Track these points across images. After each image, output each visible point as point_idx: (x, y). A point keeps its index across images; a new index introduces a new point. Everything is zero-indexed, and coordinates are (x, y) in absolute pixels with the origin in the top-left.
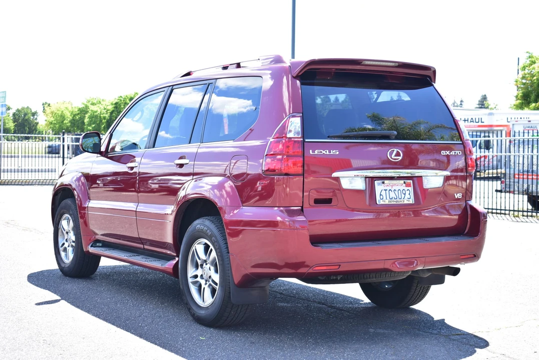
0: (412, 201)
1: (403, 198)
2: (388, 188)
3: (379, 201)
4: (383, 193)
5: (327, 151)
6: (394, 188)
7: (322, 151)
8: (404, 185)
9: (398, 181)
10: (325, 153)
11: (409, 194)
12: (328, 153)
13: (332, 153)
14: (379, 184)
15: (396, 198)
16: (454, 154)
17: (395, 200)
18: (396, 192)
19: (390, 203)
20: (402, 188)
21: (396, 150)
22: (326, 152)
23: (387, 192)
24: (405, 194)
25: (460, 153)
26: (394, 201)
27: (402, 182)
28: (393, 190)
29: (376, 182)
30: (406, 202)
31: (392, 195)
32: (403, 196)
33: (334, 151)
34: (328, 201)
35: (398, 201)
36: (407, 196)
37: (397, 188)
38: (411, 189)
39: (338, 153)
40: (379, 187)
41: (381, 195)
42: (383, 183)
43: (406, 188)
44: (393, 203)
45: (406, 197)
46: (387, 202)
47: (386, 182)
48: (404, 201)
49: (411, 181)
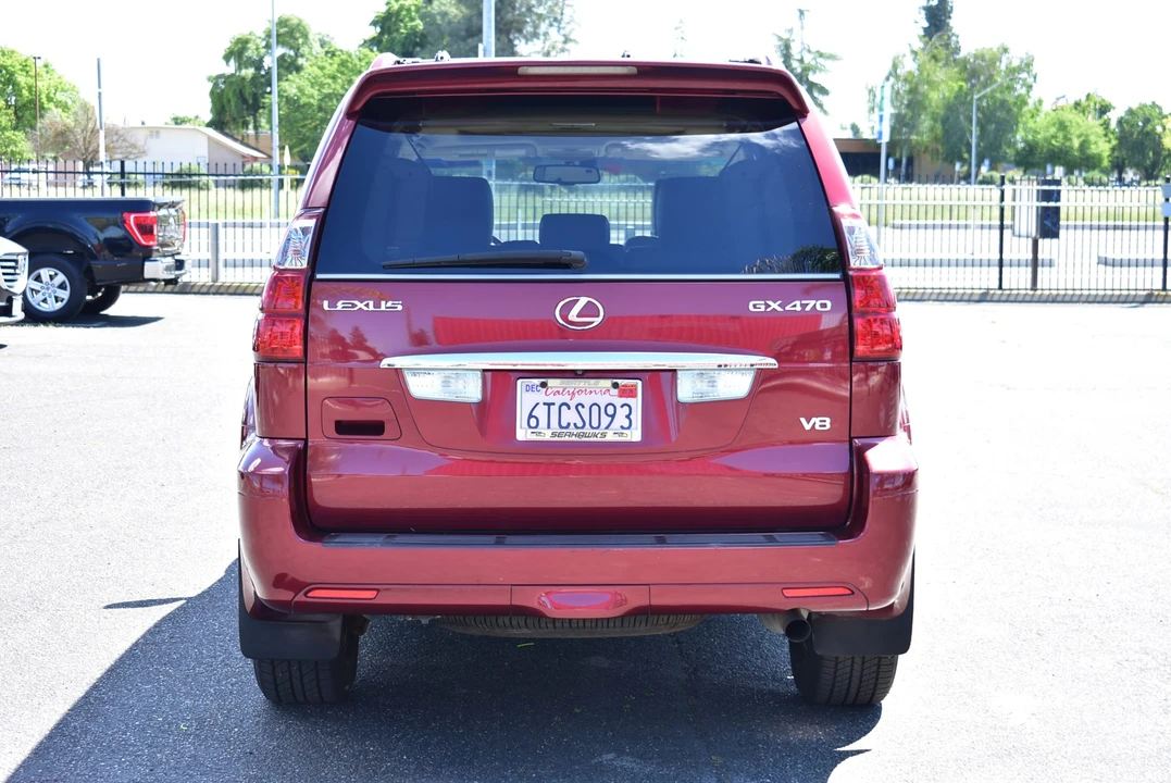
0: (635, 435)
1: (604, 425)
2: (558, 400)
3: (523, 434)
4: (541, 412)
5: (371, 303)
6: (578, 399)
7: (356, 302)
8: (615, 392)
9: (593, 381)
10: (365, 309)
11: (628, 417)
12: (371, 308)
13: (383, 308)
14: (529, 389)
15: (580, 424)
16: (798, 308)
17: (576, 431)
18: (585, 412)
19: (556, 439)
20: (603, 400)
21: (583, 301)
22: (367, 305)
23: (554, 409)
24: (613, 416)
25: (824, 305)
26: (571, 434)
27: (607, 383)
28: (573, 404)
29: (519, 382)
30: (610, 437)
31: (570, 416)
32: (605, 420)
33: (389, 304)
34: (374, 429)
35: (584, 435)
36: (621, 420)
37: (587, 400)
38: (637, 403)
39: (400, 308)
40: (527, 397)
41: (531, 416)
42: (544, 385)
43: (619, 401)
44: (567, 438)
45: (616, 424)
46: (547, 436)
47: (552, 382)
48: (604, 435)
49: (639, 383)
